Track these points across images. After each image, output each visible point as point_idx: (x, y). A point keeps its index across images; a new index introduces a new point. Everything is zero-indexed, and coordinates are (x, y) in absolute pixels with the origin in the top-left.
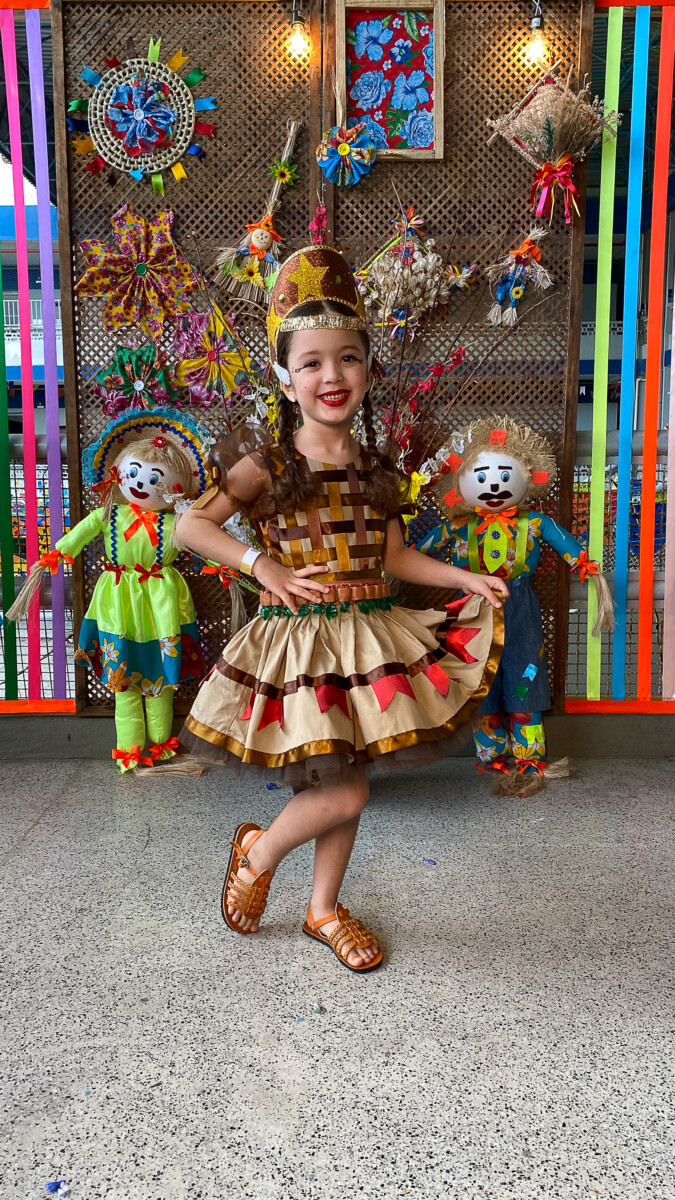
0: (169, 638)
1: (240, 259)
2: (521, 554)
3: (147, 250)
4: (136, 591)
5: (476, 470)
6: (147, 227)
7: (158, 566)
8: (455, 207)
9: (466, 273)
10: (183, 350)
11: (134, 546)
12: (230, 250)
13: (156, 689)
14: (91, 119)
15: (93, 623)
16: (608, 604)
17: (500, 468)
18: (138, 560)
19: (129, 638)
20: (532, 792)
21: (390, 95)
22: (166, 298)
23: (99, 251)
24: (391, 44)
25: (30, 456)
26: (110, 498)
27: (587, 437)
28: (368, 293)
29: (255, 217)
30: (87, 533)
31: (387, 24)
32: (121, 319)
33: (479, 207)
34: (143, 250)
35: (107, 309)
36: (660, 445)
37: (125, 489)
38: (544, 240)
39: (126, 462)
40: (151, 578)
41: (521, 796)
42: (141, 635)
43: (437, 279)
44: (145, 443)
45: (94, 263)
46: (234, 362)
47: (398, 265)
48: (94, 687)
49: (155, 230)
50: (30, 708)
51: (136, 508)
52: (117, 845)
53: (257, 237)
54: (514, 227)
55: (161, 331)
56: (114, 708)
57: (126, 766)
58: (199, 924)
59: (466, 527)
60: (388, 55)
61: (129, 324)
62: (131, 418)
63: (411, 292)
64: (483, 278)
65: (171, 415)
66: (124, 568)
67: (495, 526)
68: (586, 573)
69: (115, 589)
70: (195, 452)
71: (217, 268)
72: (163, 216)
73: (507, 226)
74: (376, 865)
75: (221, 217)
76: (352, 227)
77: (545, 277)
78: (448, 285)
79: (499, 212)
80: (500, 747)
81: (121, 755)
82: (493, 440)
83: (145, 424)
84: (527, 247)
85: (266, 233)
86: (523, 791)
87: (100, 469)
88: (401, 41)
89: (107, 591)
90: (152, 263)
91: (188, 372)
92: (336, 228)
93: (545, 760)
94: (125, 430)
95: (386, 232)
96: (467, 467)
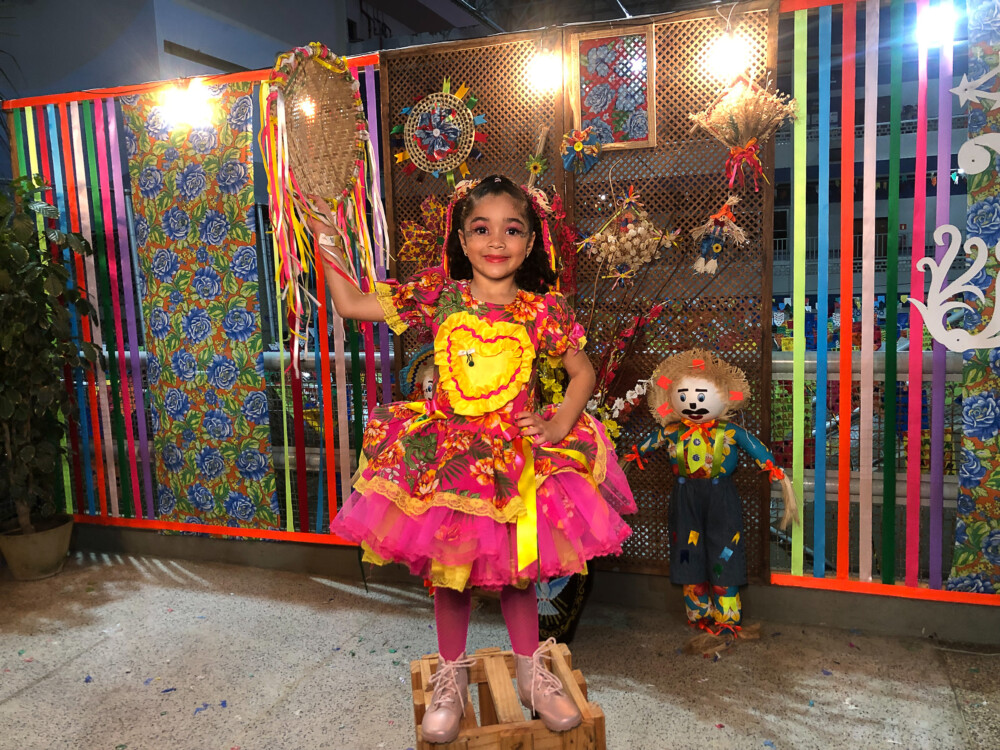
5: (680, 391)
9: (673, 236)
14: (406, 137)
17: (697, 390)
21: (614, 103)
24: (615, 63)
31: (611, 48)
38: (739, 205)
39: (426, 380)
41: (706, 656)
45: (410, 238)
59: (676, 433)
60: (612, 71)
62: (429, 349)
63: (628, 253)
67: (695, 436)
73: (710, 195)
77: (740, 235)
80: (703, 611)
84: (725, 212)
87: (412, 383)
93: (740, 625)
94: (426, 358)
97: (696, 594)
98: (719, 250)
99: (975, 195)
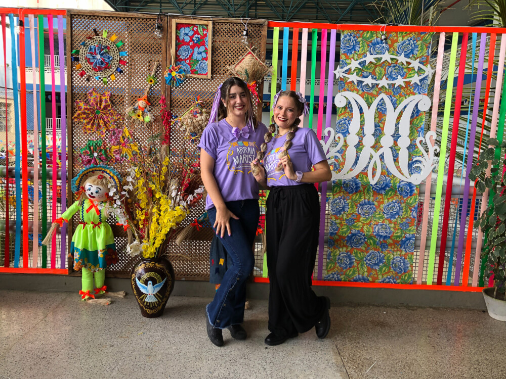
0: (101, 250)
1: (135, 110)
3: (100, 105)
4: (90, 231)
6: (101, 97)
7: (100, 222)
10: (113, 142)
11: (90, 215)
12: (131, 107)
13: (97, 270)
14: (80, 57)
15: (74, 244)
18: (92, 220)
19: (85, 249)
21: (192, 54)
22: (107, 123)
23: (82, 105)
24: (193, 36)
25: (55, 177)
26: (82, 197)
28: (182, 125)
29: (140, 96)
30: (73, 211)
31: (191, 29)
35: (85, 126)
37: (87, 194)
39: (87, 184)
40: (97, 227)
42: (91, 249)
44: (94, 178)
45: (80, 109)
46: (131, 147)
47: (189, 121)
49: (104, 98)
50: (51, 272)
53: (141, 103)
55: (105, 135)
57: (84, 298)
60: (192, 40)
61: (93, 132)
62: (89, 168)
63: (196, 127)
65: (105, 167)
70: (114, 181)
71: (126, 114)
72: (106, 93)
76: (177, 101)
83: (95, 170)
85: (144, 102)
87: (78, 186)
88: (196, 35)
89: (80, 233)
90: (102, 110)
91: (114, 150)
92: (171, 102)
94: (87, 173)
99: (339, 116)
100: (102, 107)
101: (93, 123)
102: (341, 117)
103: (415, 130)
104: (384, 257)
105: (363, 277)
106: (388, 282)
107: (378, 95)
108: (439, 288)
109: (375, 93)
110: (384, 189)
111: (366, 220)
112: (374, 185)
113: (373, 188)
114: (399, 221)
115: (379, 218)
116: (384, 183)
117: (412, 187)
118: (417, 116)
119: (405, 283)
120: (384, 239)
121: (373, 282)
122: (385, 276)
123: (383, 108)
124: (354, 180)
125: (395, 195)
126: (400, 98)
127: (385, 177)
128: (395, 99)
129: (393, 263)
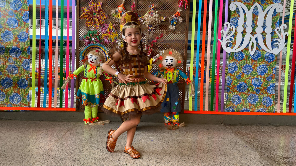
0: (97, 94)
1: (116, 13)
2: (175, 78)
3: (96, 10)
4: (90, 83)
5: (166, 60)
6: (96, 5)
7: (96, 78)
8: (162, 4)
9: (164, 18)
10: (103, 32)
11: (90, 74)
12: (114, 11)
13: (94, 106)
15: (81, 90)
16: (193, 89)
17: (171, 59)
18: (91, 77)
19: (88, 94)
20: (176, 129)
22: (100, 20)
23: (85, 10)
25: (68, 53)
26: (85, 63)
27: (190, 54)
28: (144, 21)
29: (120, 4)
30: (80, 70)
32: (90, 24)
33: (168, 4)
34: (95, 10)
35: (87, 22)
36: (205, 56)
37: (89, 61)
38: (181, 12)
39: (89, 55)
40: (94, 81)
41: (173, 130)
42: (91, 93)
43: (158, 19)
44: (94, 51)
45: (84, 12)
46: (114, 35)
47: (150, 16)
48: (80, 105)
49: (98, 6)
50: (65, 110)
51: (91, 65)
52: (84, 137)
53: (120, 8)
54: (175, 9)
55: (98, 27)
56: (84, 110)
57: (87, 123)
58: (102, 151)
59: (163, 72)
61: (91, 25)
62: (91, 46)
63: (153, 22)
64: (168, 19)
65: (100, 45)
66: (88, 78)
67: (169, 72)
68: (189, 83)
69: (86, 83)
70: (105, 54)
71: (111, 14)
72: (100, 3)
73: (173, 9)
74: (141, 141)
75: (112, 4)
76: (141, 7)
77: (181, 20)
78: (161, 20)
79: (172, 6)
80: (170, 120)
81: (85, 120)
82: (170, 54)
83: (94, 47)
84: (177, 13)
85: (122, 8)
86: (174, 129)
87: (84, 56)
89: (84, 84)
90: (97, 13)
91: (104, 36)
92: (137, 8)
93: (179, 123)
94: (89, 48)
95: (148, 9)
96: (164, 59)
97: (168, 115)
98: (176, 23)
99: (232, 16)
100: (97, 11)
101: (91, 20)
102: (233, 17)
103: (274, 24)
104: (258, 97)
105: (247, 109)
106: (261, 112)
107: (253, 5)
108: (290, 114)
109: (251, 3)
110: (257, 57)
111: (247, 76)
112: (252, 55)
113: (251, 57)
114: (266, 76)
115: (255, 75)
116: (257, 55)
117: (273, 56)
118: (275, 16)
119: (271, 112)
120: (258, 87)
121: (253, 111)
122: (259, 108)
123: (255, 11)
124: (241, 52)
125: (264, 61)
126: (265, 6)
127: (258, 51)
128: (262, 6)
129: (263, 100)
